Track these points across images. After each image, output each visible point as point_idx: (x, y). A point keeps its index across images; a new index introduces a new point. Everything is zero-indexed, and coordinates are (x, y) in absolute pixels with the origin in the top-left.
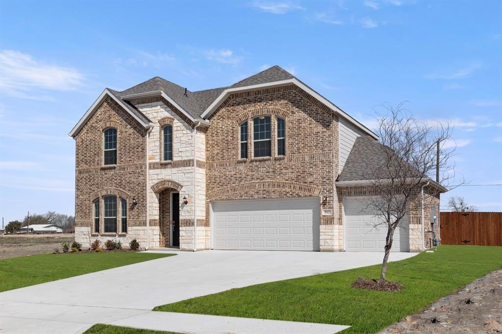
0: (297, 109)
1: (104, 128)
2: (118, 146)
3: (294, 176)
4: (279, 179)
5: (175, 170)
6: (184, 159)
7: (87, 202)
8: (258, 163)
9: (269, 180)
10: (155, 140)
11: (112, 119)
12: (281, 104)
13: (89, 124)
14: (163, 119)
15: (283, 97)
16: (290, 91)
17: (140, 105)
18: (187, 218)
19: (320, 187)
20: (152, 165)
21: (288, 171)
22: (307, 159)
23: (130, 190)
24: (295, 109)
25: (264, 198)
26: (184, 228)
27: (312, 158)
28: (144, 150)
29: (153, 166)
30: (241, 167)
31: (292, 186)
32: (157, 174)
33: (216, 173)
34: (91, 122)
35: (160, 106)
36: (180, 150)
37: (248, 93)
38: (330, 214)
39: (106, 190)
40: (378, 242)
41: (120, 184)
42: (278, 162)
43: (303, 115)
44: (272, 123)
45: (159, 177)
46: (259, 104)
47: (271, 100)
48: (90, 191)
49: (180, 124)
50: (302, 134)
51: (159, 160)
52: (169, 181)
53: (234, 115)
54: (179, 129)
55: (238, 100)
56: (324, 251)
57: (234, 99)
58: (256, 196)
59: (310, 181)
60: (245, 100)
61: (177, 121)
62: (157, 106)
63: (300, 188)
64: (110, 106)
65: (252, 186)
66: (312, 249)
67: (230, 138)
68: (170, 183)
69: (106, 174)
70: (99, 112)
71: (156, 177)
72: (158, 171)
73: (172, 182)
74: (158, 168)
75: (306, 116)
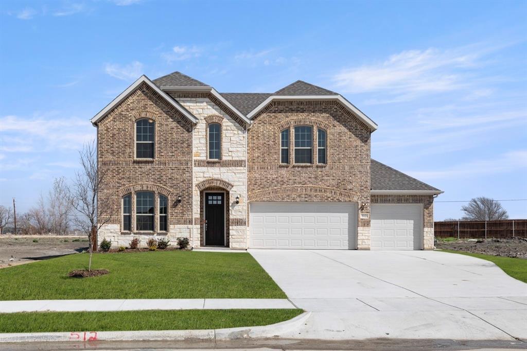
0: (338, 123)
1: (138, 117)
2: (157, 139)
3: (334, 183)
4: (321, 185)
5: (224, 169)
6: (234, 159)
7: (115, 197)
8: (300, 169)
9: (311, 185)
10: (199, 137)
11: (148, 109)
12: (323, 117)
13: (117, 112)
14: (211, 117)
15: (324, 111)
16: (332, 106)
17: (182, 99)
18: (238, 217)
19: (359, 194)
20: (197, 163)
21: (328, 178)
22: (347, 168)
23: (172, 187)
24: (336, 123)
25: (306, 201)
26: (235, 227)
27: (352, 168)
28: (189, 146)
29: (199, 164)
30: (283, 171)
31: (333, 191)
32: (204, 173)
33: (257, 175)
34: (120, 110)
35: (207, 102)
36: (231, 149)
37: (291, 102)
38: (366, 218)
39: (142, 185)
40: (395, 242)
41: (160, 180)
42: (320, 169)
43: (343, 129)
44: (315, 133)
45: (205, 176)
46: (301, 114)
47: (313, 112)
48: (118, 185)
49: (230, 124)
50: (343, 146)
51: (205, 158)
52: (217, 180)
53: (275, 121)
54: (229, 128)
55: (281, 107)
56: (362, 249)
57: (277, 107)
58: (298, 200)
59: (350, 188)
60: (287, 109)
61: (227, 121)
62: (202, 102)
63: (341, 194)
64: (146, 95)
65: (294, 190)
66: (347, 248)
67: (271, 143)
68: (219, 182)
69: (140, 168)
70: (130, 100)
71: (202, 175)
72: (204, 169)
73: (221, 181)
74: (204, 166)
75: (346, 130)
